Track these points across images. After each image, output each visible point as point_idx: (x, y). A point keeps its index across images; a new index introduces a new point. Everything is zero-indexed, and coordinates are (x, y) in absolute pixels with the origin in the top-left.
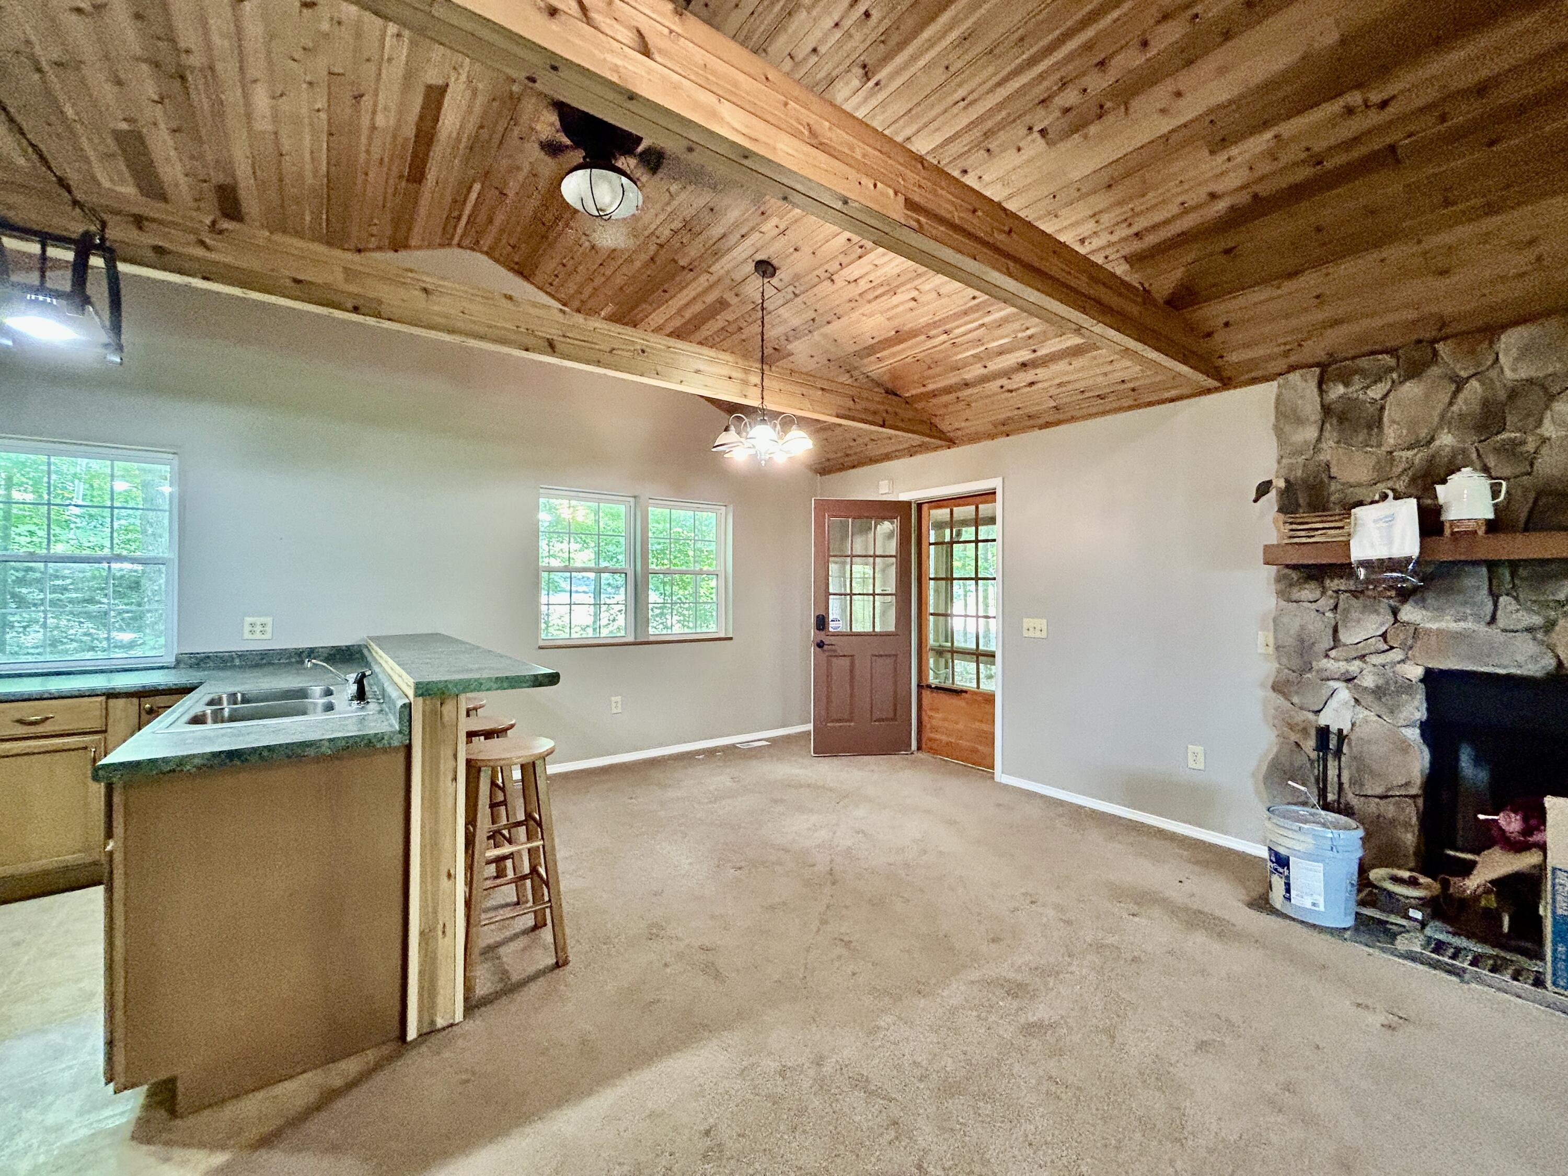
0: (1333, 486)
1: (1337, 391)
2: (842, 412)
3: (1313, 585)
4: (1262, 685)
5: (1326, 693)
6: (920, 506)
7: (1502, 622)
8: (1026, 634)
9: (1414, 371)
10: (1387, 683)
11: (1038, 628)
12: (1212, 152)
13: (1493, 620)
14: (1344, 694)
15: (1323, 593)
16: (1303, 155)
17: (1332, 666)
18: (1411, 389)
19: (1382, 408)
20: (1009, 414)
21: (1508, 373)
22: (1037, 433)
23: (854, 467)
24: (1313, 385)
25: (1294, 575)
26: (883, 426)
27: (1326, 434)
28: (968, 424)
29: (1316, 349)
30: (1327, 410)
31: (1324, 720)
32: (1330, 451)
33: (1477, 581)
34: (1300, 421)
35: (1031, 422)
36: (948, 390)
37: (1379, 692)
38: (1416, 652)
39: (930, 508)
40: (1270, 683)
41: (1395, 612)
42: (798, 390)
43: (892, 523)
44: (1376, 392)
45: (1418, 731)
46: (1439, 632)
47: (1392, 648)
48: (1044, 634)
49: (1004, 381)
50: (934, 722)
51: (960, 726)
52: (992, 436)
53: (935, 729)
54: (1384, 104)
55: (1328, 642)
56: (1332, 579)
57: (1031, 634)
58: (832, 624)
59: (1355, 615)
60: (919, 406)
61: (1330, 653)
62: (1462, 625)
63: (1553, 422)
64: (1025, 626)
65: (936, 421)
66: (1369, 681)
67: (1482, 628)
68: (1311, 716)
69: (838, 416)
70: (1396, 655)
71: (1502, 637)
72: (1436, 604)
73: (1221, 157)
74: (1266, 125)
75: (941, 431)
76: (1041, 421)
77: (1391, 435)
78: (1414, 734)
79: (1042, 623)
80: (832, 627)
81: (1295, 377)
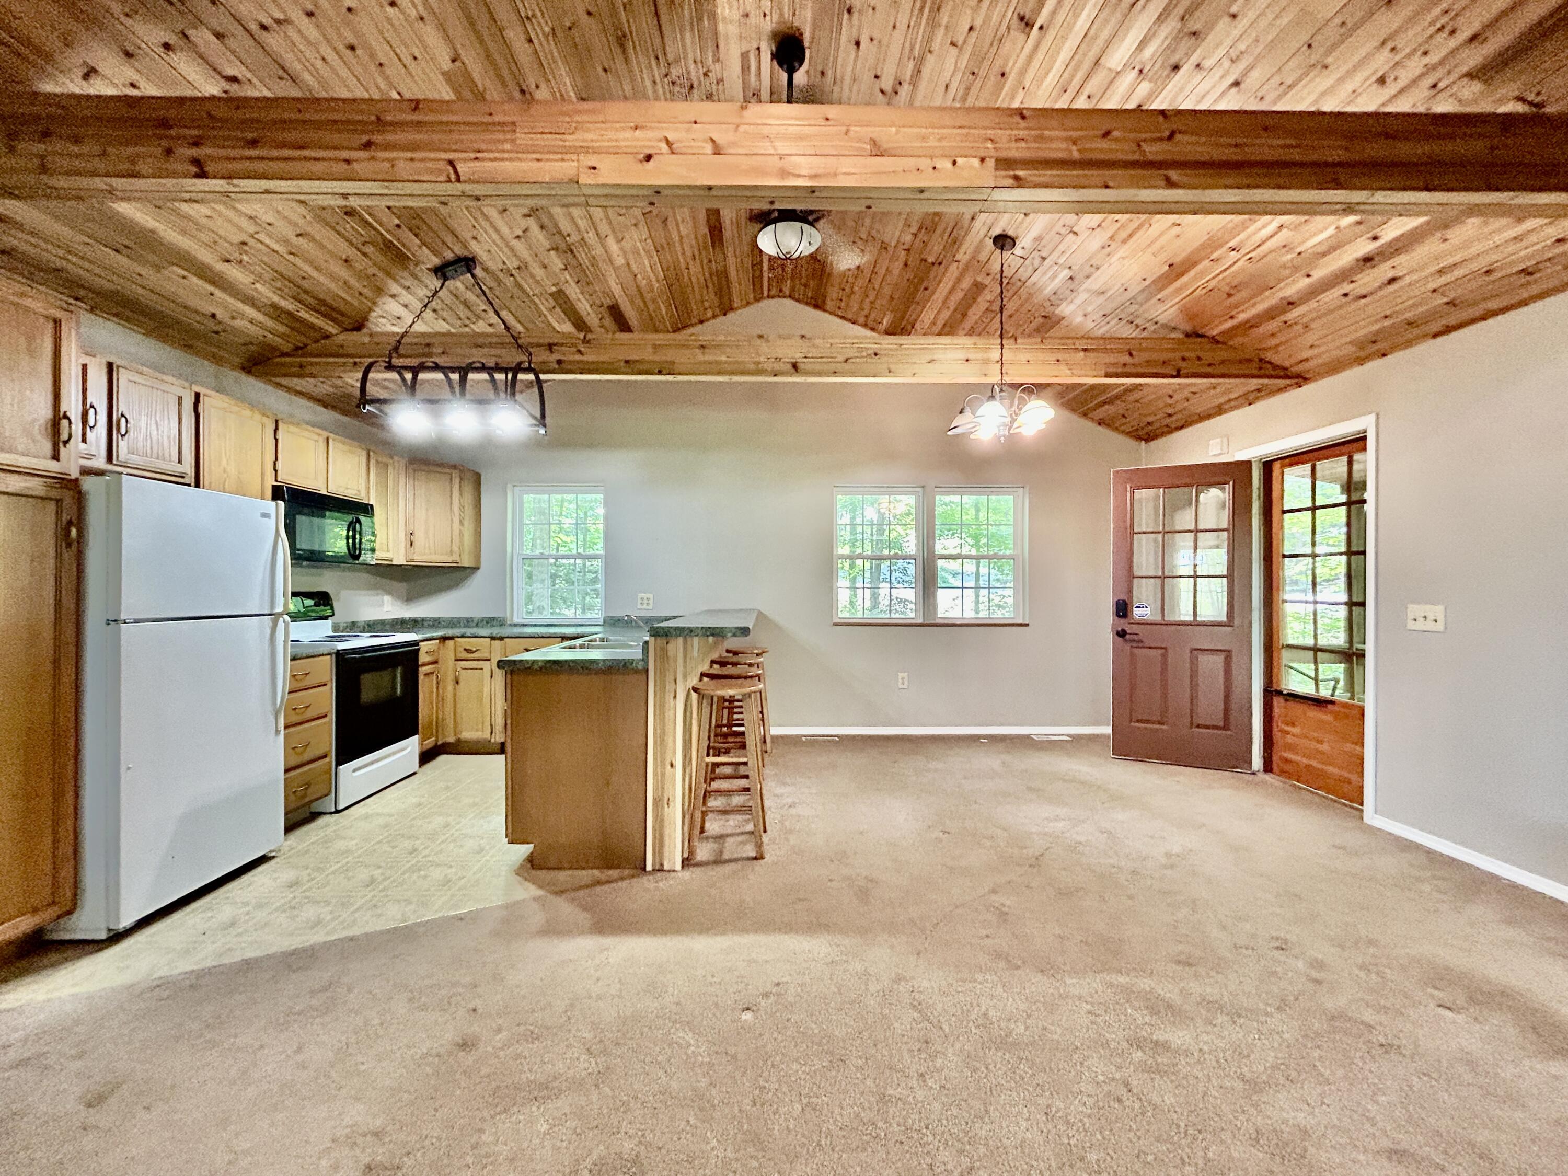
2: (1112, 370)
6: (1267, 466)
8: (1411, 625)
11: (1431, 617)
20: (1376, 327)
22: (1432, 342)
23: (1182, 427)
26: (1178, 376)
28: (1316, 351)
35: (1416, 331)
36: (1270, 314)
39: (1283, 467)
42: (1052, 357)
43: (1223, 490)
48: (1440, 627)
49: (1346, 288)
50: (1289, 739)
51: (1325, 747)
52: (1360, 361)
53: (1291, 748)
57: (1420, 625)
58: (1136, 611)
60: (1237, 341)
64: (1411, 616)
65: (1269, 356)
69: (1107, 375)
75: (1275, 367)
76: (1435, 327)
79: (1438, 611)
80: (1138, 613)
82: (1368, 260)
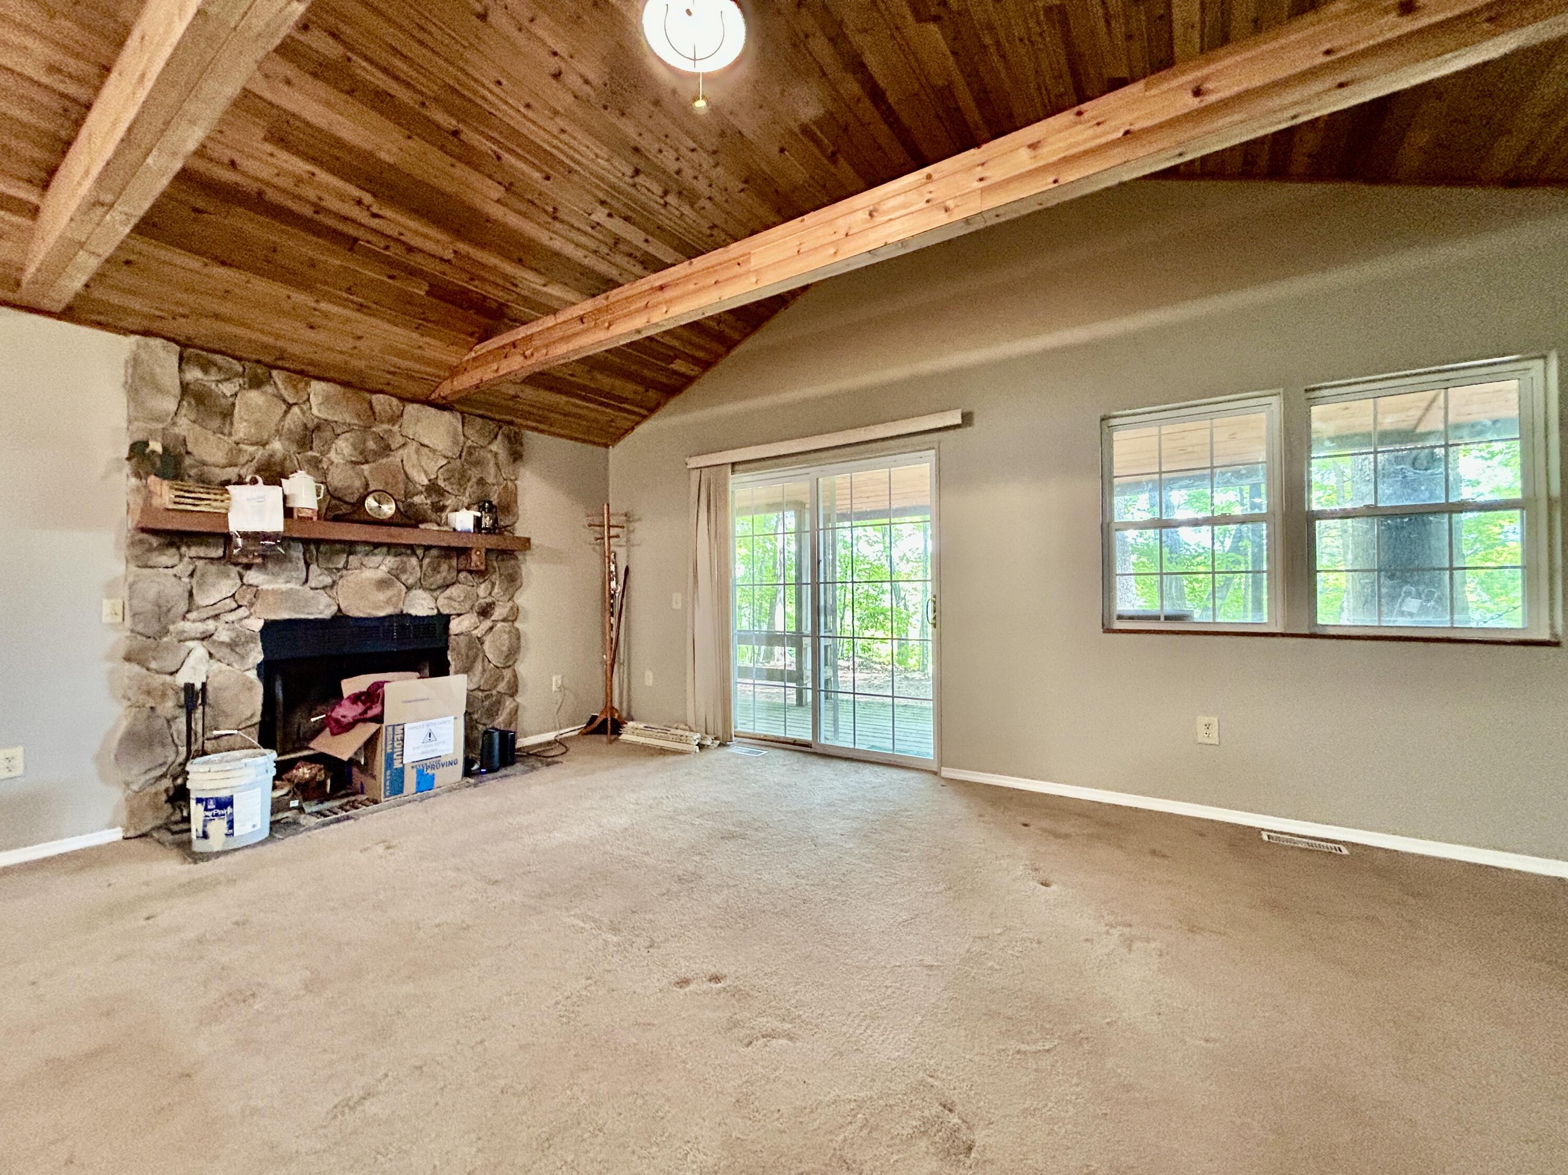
0: (188, 461)
3: (173, 551)
5: (183, 653)
7: (313, 583)
9: (256, 383)
13: (307, 581)
14: (199, 650)
15: (181, 560)
17: (192, 627)
18: (255, 397)
19: (233, 405)
27: (183, 412)
29: (186, 328)
30: (185, 387)
31: (182, 679)
32: (184, 426)
33: (297, 552)
34: (159, 389)
38: (258, 607)
40: (122, 652)
41: (241, 577)
44: (228, 389)
45: (255, 672)
46: (274, 592)
47: (240, 606)
55: (183, 606)
56: (189, 547)
59: (210, 579)
61: (189, 616)
62: (289, 586)
66: (224, 635)
67: (298, 587)
68: (168, 678)
70: (242, 612)
71: (312, 592)
77: (241, 429)
78: (253, 675)
81: (156, 343)
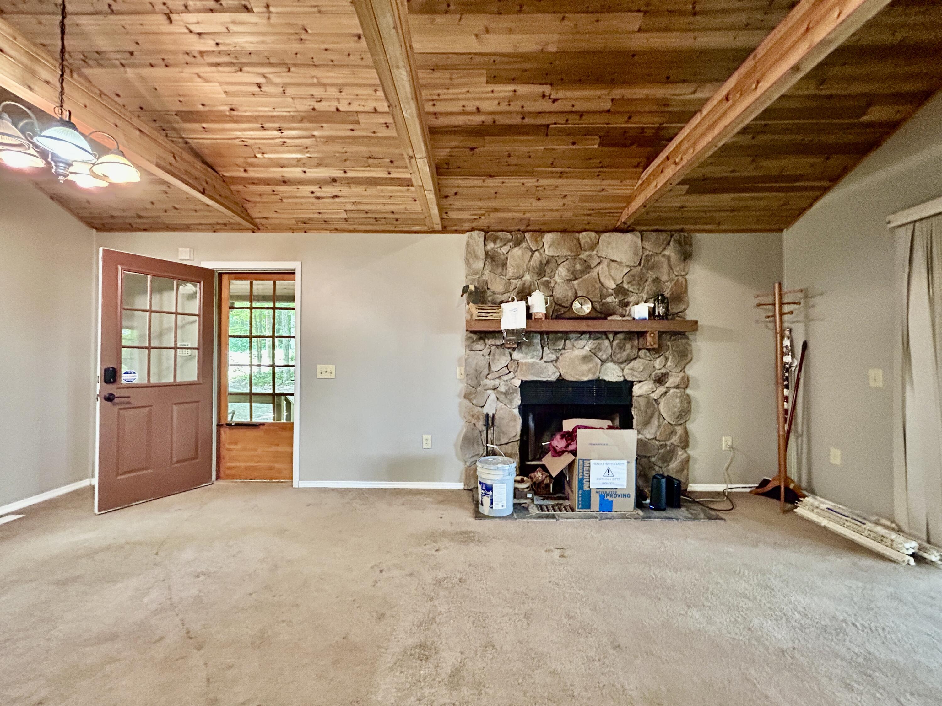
0: (489, 293)
1: (490, 246)
2: (162, 163)
3: (482, 341)
4: (459, 396)
5: (486, 397)
6: (220, 275)
7: (545, 359)
8: (319, 376)
9: (518, 243)
10: (509, 389)
11: (329, 370)
12: (487, 82)
13: (542, 358)
14: (493, 395)
15: (485, 346)
16: (520, 109)
17: (490, 383)
18: (517, 252)
19: (507, 258)
20: (311, 216)
21: (547, 252)
22: (328, 235)
23: (145, 230)
24: (482, 239)
25: (475, 337)
26: (203, 193)
27: (486, 267)
28: (276, 215)
29: (484, 222)
30: (487, 253)
31: (486, 410)
32: (487, 275)
33: (537, 340)
34: (476, 257)
35: (324, 226)
36: (267, 182)
37: (506, 394)
38: (518, 373)
39: (230, 279)
40: (463, 394)
41: (511, 355)
43: (196, 286)
44: (504, 250)
45: (517, 410)
46: (526, 364)
47: (510, 372)
48: (333, 376)
49: (315, 188)
50: (233, 453)
51: (259, 451)
52: (292, 230)
53: (233, 459)
54: (555, 101)
55: (486, 371)
56: (488, 339)
57: (324, 376)
58: (124, 377)
59: (497, 357)
60: (233, 188)
61: (489, 376)
62: (533, 360)
63: (559, 275)
64: (319, 371)
65: (248, 206)
66: (502, 389)
67: (538, 361)
68: (480, 409)
69: (158, 166)
70: (511, 375)
71: (545, 364)
72: (526, 351)
73: (489, 88)
74: (513, 80)
75: (248, 215)
76: (333, 227)
77: (511, 271)
78: (516, 411)
79: (331, 368)
80: (124, 379)
81: (475, 234)
82: (334, 180)
